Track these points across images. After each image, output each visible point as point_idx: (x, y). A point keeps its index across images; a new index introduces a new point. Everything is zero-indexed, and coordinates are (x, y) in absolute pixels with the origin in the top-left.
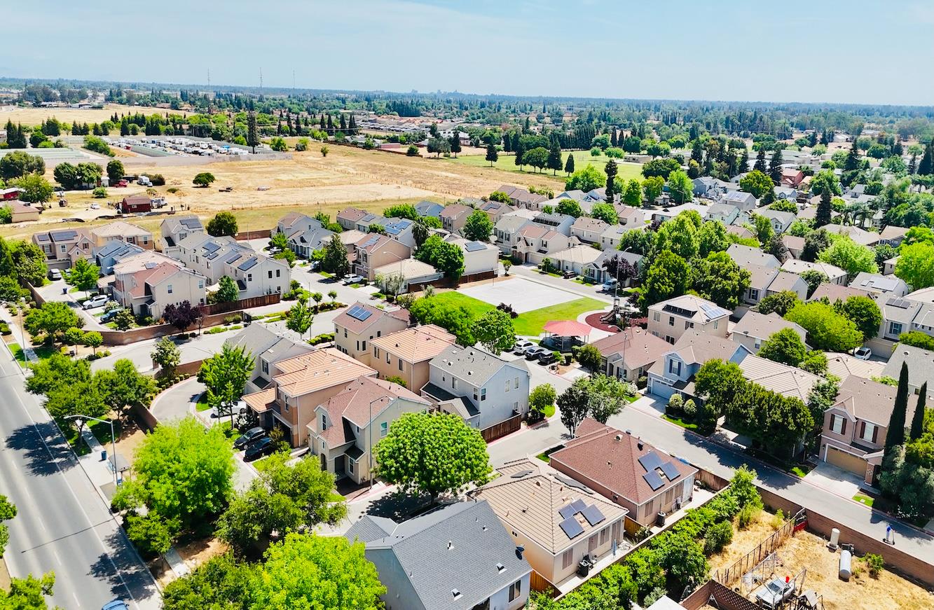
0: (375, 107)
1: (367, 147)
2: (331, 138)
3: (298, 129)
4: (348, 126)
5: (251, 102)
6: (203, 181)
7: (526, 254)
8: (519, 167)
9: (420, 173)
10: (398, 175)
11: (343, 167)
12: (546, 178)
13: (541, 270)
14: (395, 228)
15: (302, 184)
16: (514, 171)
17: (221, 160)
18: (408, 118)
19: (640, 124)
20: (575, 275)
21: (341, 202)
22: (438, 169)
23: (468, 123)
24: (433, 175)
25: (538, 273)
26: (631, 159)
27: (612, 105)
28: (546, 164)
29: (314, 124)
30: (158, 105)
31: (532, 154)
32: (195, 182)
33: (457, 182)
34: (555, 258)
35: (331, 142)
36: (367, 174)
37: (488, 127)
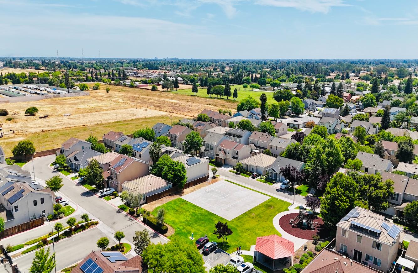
0: (137, 66)
1: (131, 86)
2: (113, 82)
3: (97, 78)
4: (122, 76)
5: (76, 65)
6: (31, 112)
7: (225, 159)
8: (209, 95)
9: (158, 101)
10: (146, 103)
11: (117, 99)
12: (224, 101)
13: (235, 171)
14: (139, 147)
15: (92, 110)
16: (207, 98)
17: (49, 97)
18: (153, 71)
19: (260, 71)
20: (259, 175)
21: (111, 121)
22: (168, 97)
23: (181, 72)
24: (165, 102)
25: (234, 174)
26: (263, 89)
27: (245, 62)
28: (223, 94)
29: (105, 75)
30: (29, 68)
31: (216, 89)
32: (26, 113)
33: (178, 105)
34: (244, 163)
35: (113, 84)
36: (129, 102)
37: (191, 74)
